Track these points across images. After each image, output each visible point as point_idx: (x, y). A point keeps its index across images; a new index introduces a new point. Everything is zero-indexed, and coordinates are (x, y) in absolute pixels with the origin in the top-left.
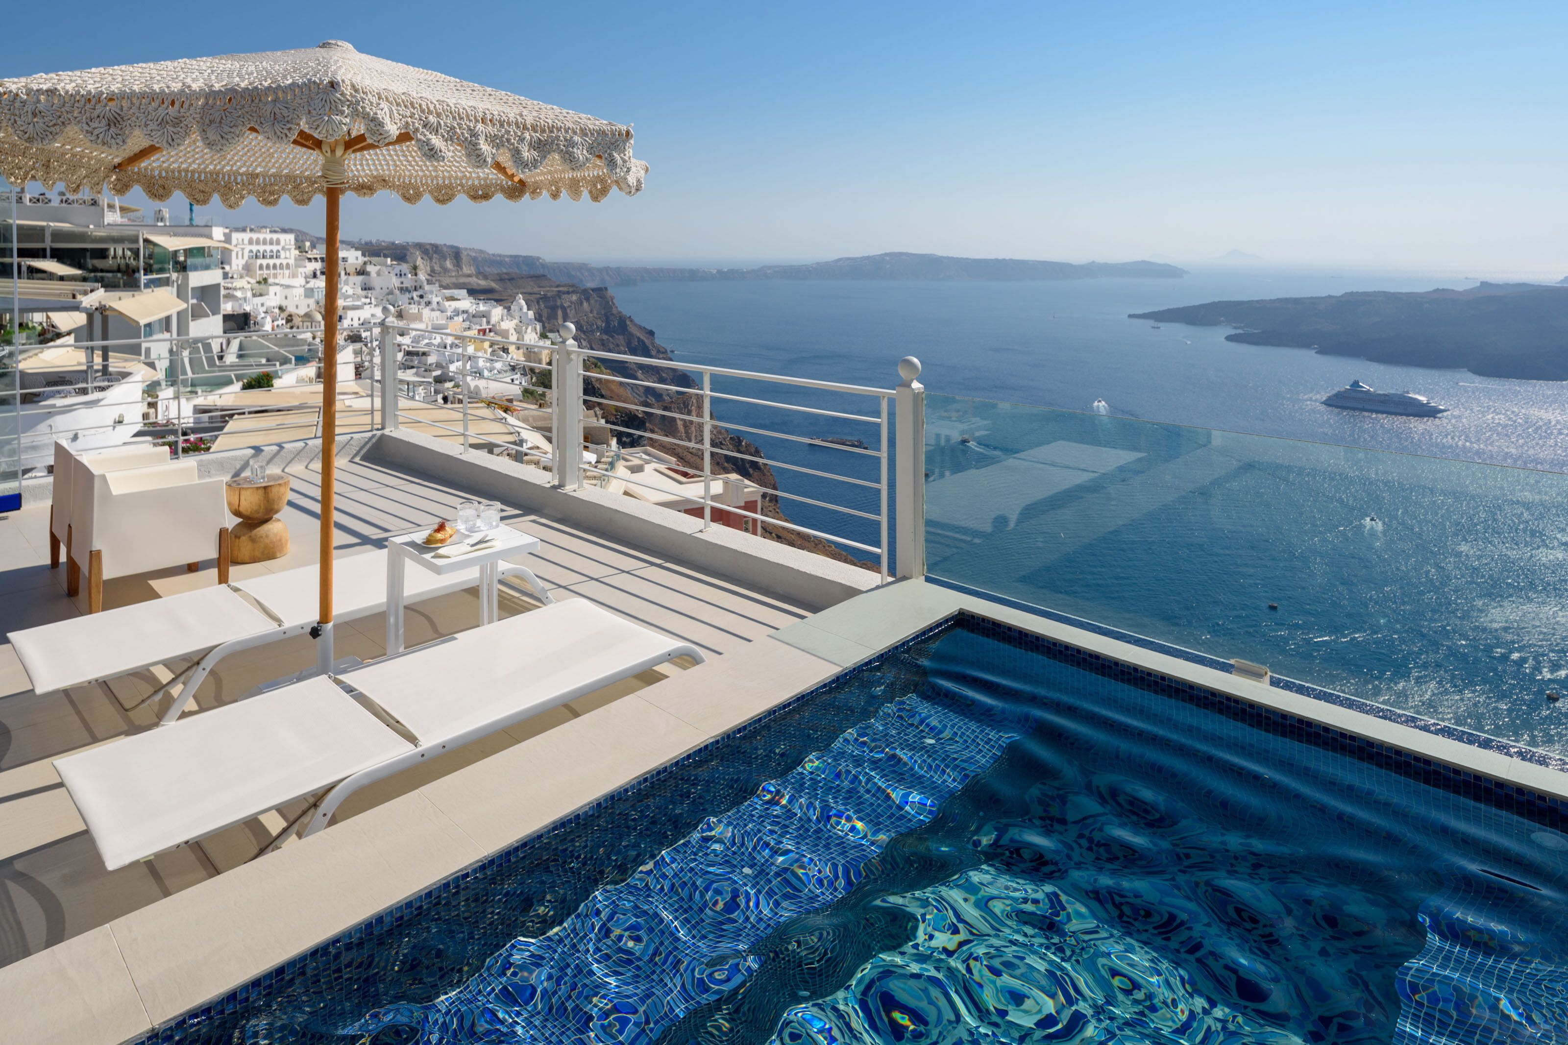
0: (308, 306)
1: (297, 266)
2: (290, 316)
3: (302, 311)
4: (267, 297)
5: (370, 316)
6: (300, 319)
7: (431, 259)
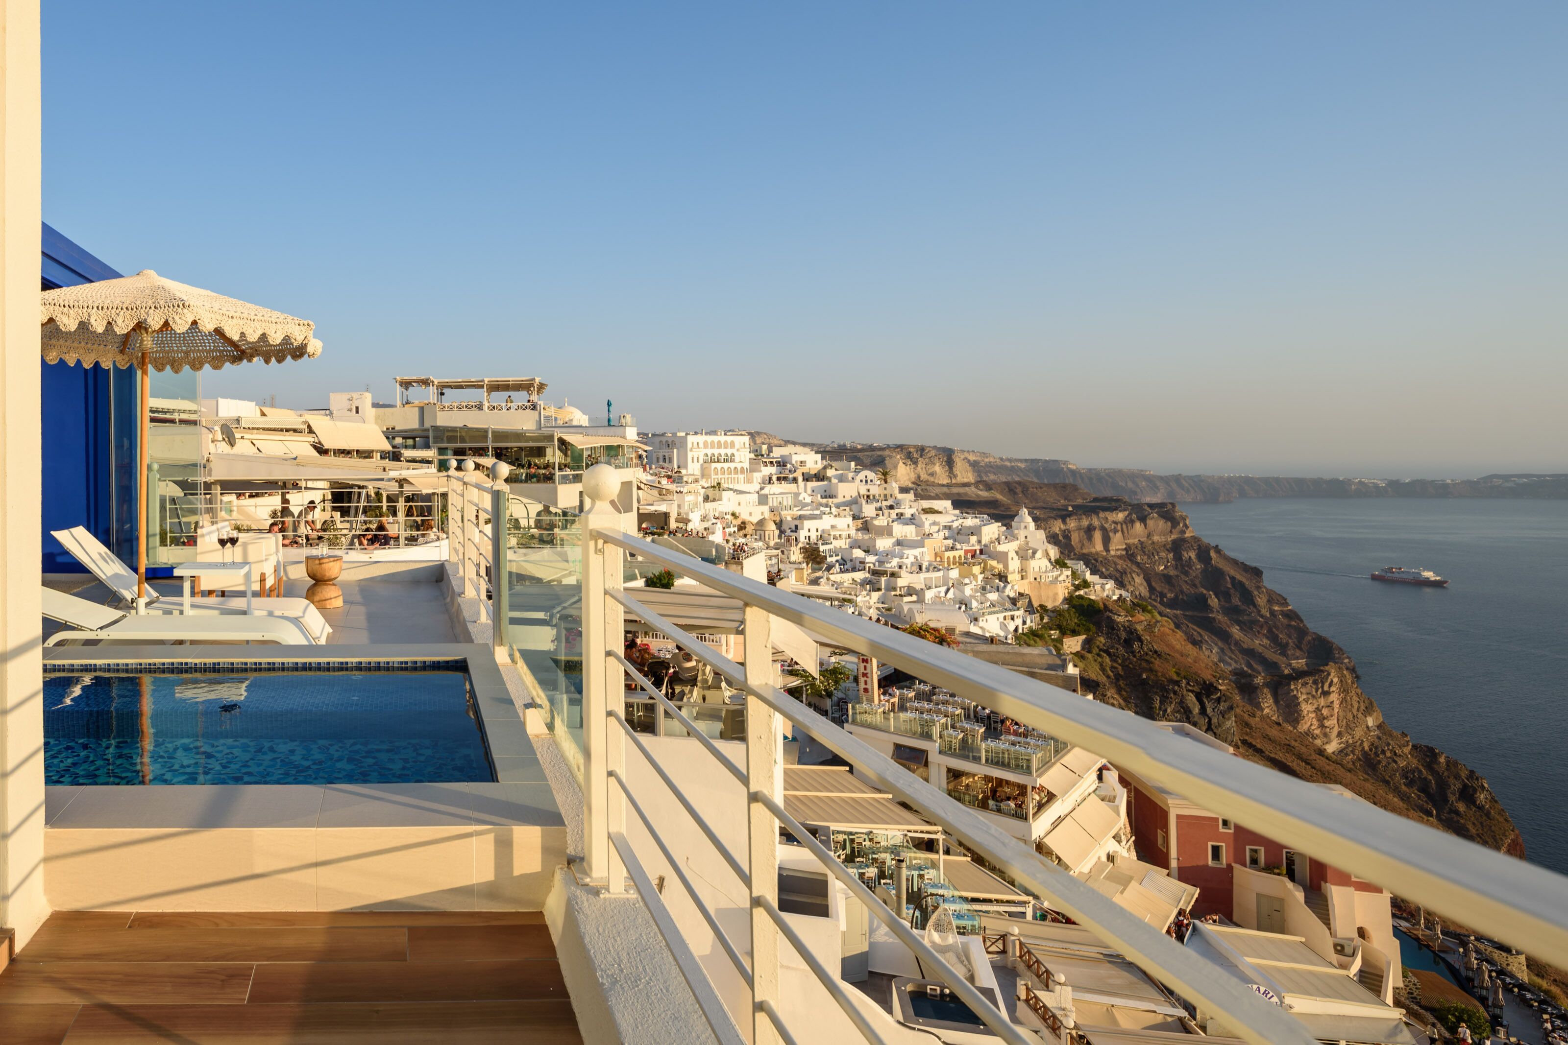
0: (762, 514)
1: (752, 470)
2: (743, 523)
3: (755, 519)
4: (719, 502)
5: (829, 527)
6: (753, 528)
7: (915, 463)
